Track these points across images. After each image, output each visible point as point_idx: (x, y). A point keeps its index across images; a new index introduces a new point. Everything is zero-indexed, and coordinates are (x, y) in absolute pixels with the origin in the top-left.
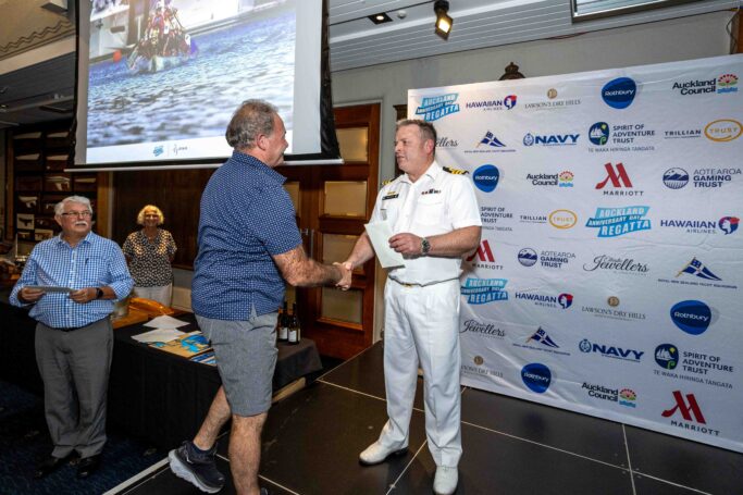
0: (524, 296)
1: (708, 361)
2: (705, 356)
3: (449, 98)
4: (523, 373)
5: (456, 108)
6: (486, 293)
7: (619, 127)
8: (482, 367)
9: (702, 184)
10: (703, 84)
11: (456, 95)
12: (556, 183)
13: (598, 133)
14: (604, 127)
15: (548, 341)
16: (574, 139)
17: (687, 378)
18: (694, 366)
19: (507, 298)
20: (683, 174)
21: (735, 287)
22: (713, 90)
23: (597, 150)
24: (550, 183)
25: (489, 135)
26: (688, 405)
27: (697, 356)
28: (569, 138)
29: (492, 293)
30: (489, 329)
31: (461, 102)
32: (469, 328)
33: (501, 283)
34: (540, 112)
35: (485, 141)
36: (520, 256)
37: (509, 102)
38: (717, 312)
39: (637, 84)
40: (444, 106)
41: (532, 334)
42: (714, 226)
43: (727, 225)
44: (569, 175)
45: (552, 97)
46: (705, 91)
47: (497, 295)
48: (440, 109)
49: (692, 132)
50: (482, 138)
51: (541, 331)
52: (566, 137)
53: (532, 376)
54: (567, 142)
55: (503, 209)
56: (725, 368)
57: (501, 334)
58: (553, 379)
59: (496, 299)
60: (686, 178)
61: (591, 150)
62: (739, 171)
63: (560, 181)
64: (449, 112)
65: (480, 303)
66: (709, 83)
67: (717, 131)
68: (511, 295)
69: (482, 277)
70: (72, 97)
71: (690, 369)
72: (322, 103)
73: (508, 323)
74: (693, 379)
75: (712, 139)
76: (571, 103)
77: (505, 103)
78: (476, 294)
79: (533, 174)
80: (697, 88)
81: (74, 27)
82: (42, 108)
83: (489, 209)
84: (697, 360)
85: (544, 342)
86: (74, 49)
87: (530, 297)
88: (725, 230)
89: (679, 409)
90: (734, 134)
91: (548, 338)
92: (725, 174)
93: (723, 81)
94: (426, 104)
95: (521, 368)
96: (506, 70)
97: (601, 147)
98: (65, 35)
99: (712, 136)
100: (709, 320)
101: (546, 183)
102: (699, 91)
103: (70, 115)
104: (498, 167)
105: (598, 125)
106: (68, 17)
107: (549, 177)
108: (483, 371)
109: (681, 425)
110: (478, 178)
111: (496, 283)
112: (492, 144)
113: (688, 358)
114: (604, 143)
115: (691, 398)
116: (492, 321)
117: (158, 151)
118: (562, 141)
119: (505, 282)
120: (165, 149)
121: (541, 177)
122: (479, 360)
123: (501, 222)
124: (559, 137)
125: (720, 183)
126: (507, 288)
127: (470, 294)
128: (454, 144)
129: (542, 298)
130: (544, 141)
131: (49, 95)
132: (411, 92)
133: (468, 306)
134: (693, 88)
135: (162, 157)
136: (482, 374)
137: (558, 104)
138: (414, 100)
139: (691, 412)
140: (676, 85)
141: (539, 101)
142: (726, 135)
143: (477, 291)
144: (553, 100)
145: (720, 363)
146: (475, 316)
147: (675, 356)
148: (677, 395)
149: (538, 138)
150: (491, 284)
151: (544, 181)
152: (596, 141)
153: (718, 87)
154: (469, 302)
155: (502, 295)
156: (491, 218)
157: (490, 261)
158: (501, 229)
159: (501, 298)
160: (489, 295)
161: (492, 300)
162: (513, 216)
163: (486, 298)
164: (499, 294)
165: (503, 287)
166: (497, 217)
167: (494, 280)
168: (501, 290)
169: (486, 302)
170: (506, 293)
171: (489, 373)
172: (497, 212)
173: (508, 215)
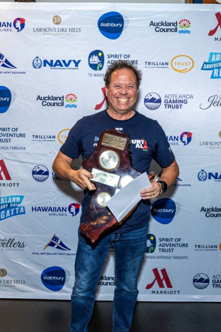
0: (39, 209)
1: (174, 242)
2: (172, 239)
4: (42, 277)
6: (5, 210)
7: (112, 56)
8: (6, 278)
9: (169, 106)
10: (169, 24)
12: (62, 104)
13: (95, 60)
14: (100, 54)
15: (62, 246)
16: (77, 64)
17: (162, 257)
18: (166, 248)
19: (24, 213)
20: (157, 98)
21: (190, 185)
22: (176, 30)
23: (95, 75)
24: (58, 104)
25: (1, 56)
26: (162, 277)
27: (167, 240)
28: (72, 62)
29: (12, 209)
30: (10, 243)
33: (18, 199)
34: (46, 36)
36: (34, 173)
37: (18, 24)
38: (180, 205)
39: (124, 19)
41: (48, 242)
42: (177, 140)
43: (185, 138)
44: (72, 97)
45: (57, 24)
46: (171, 30)
47: (15, 211)
49: (163, 64)
51: (55, 238)
52: (70, 61)
53: (50, 278)
54: (70, 66)
55: (16, 130)
56: (184, 245)
57: (21, 245)
58: (67, 277)
59: (15, 214)
60: (159, 101)
61: (90, 75)
62: (192, 97)
63: (66, 103)
66: (173, 25)
67: (178, 63)
68: (28, 210)
71: (163, 250)
73: (26, 235)
74: (165, 257)
75: (176, 70)
76: (73, 30)
77: (15, 26)
79: (42, 95)
80: (166, 27)
83: (4, 129)
84: (167, 243)
85: (58, 247)
87: (45, 209)
88: (184, 142)
89: (156, 281)
90: (189, 67)
91: (61, 244)
92: (184, 99)
93: (182, 24)
95: (40, 272)
97: (98, 72)
99: (175, 68)
100: (174, 212)
101: (54, 104)
102: (167, 30)
104: (9, 89)
105: (95, 53)
107: (56, 99)
108: (7, 282)
109: (158, 292)
111: (14, 199)
112: (4, 65)
113: (162, 243)
114: (100, 69)
115: (164, 271)
116: (11, 235)
118: (67, 65)
119: (22, 197)
121: (49, 98)
122: (3, 273)
123: (15, 141)
124: (64, 61)
125: (181, 105)
126: (22, 204)
129: (55, 209)
130: (51, 65)
134: (163, 27)
136: (7, 285)
137: (62, 30)
139: (164, 282)
140: (152, 24)
141: (46, 27)
142: (184, 67)
144: (57, 27)
145: (181, 242)
147: (154, 242)
148: (155, 271)
149: (45, 62)
150: (10, 201)
151: (52, 102)
152: (94, 67)
153: (179, 29)
155: (19, 210)
156: (6, 138)
157: (7, 179)
158: (15, 148)
159: (19, 214)
160: (8, 211)
161: (11, 216)
162: (26, 135)
163: (5, 214)
164: (17, 209)
165: (20, 203)
166: (11, 137)
167: (12, 197)
168: (19, 205)
169: (5, 218)
170: (24, 207)
171: (13, 282)
172: (11, 132)
173: (21, 135)
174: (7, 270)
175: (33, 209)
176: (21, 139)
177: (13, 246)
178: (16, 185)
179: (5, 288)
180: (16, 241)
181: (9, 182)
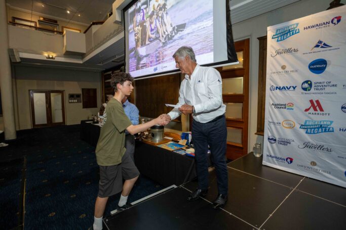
3: (293, 27)
4: (345, 173)
5: (297, 31)
6: (318, 128)
8: (316, 167)
11: (297, 24)
19: (333, 131)
25: (320, 42)
29: (323, 128)
30: (321, 147)
31: (301, 28)
32: (307, 146)
33: (329, 123)
35: (317, 46)
36: (342, 108)
37: (335, 21)
40: (289, 31)
48: (287, 34)
50: (315, 45)
55: (330, 82)
57: (329, 150)
59: (325, 131)
64: (293, 34)
65: (314, 133)
68: (336, 129)
69: (315, 119)
70: (124, 55)
72: (227, 36)
73: (334, 145)
77: (332, 22)
78: (311, 129)
81: (123, 27)
82: (113, 61)
83: (320, 83)
86: (124, 36)
94: (278, 32)
95: (344, 170)
96: (331, 4)
98: (120, 32)
103: (123, 62)
104: (326, 60)
106: (121, 24)
110: (312, 67)
111: (325, 123)
112: (322, 47)
116: (322, 143)
117: (156, 69)
119: (332, 122)
120: (158, 68)
122: (314, 164)
123: (328, 89)
126: (332, 126)
127: (307, 129)
128: (296, 51)
131: (114, 56)
132: (269, 28)
133: (306, 135)
135: (156, 72)
136: (316, 171)
138: (270, 32)
143: (312, 127)
146: (310, 140)
150: (322, 123)
154: (307, 133)
155: (329, 129)
156: (321, 87)
157: (321, 111)
158: (328, 93)
159: (329, 131)
160: (320, 129)
161: (322, 132)
162: (337, 85)
163: (318, 131)
164: (327, 129)
165: (330, 125)
166: (325, 87)
167: (324, 121)
168: (329, 126)
169: (318, 133)
170: (333, 128)
171: (321, 171)
172: (325, 84)
173: (333, 86)
174: (316, 162)
175: (340, 130)
176: (333, 88)
177: (323, 149)
178: (327, 115)
179: (315, 173)
180: (325, 147)
181: (322, 112)
